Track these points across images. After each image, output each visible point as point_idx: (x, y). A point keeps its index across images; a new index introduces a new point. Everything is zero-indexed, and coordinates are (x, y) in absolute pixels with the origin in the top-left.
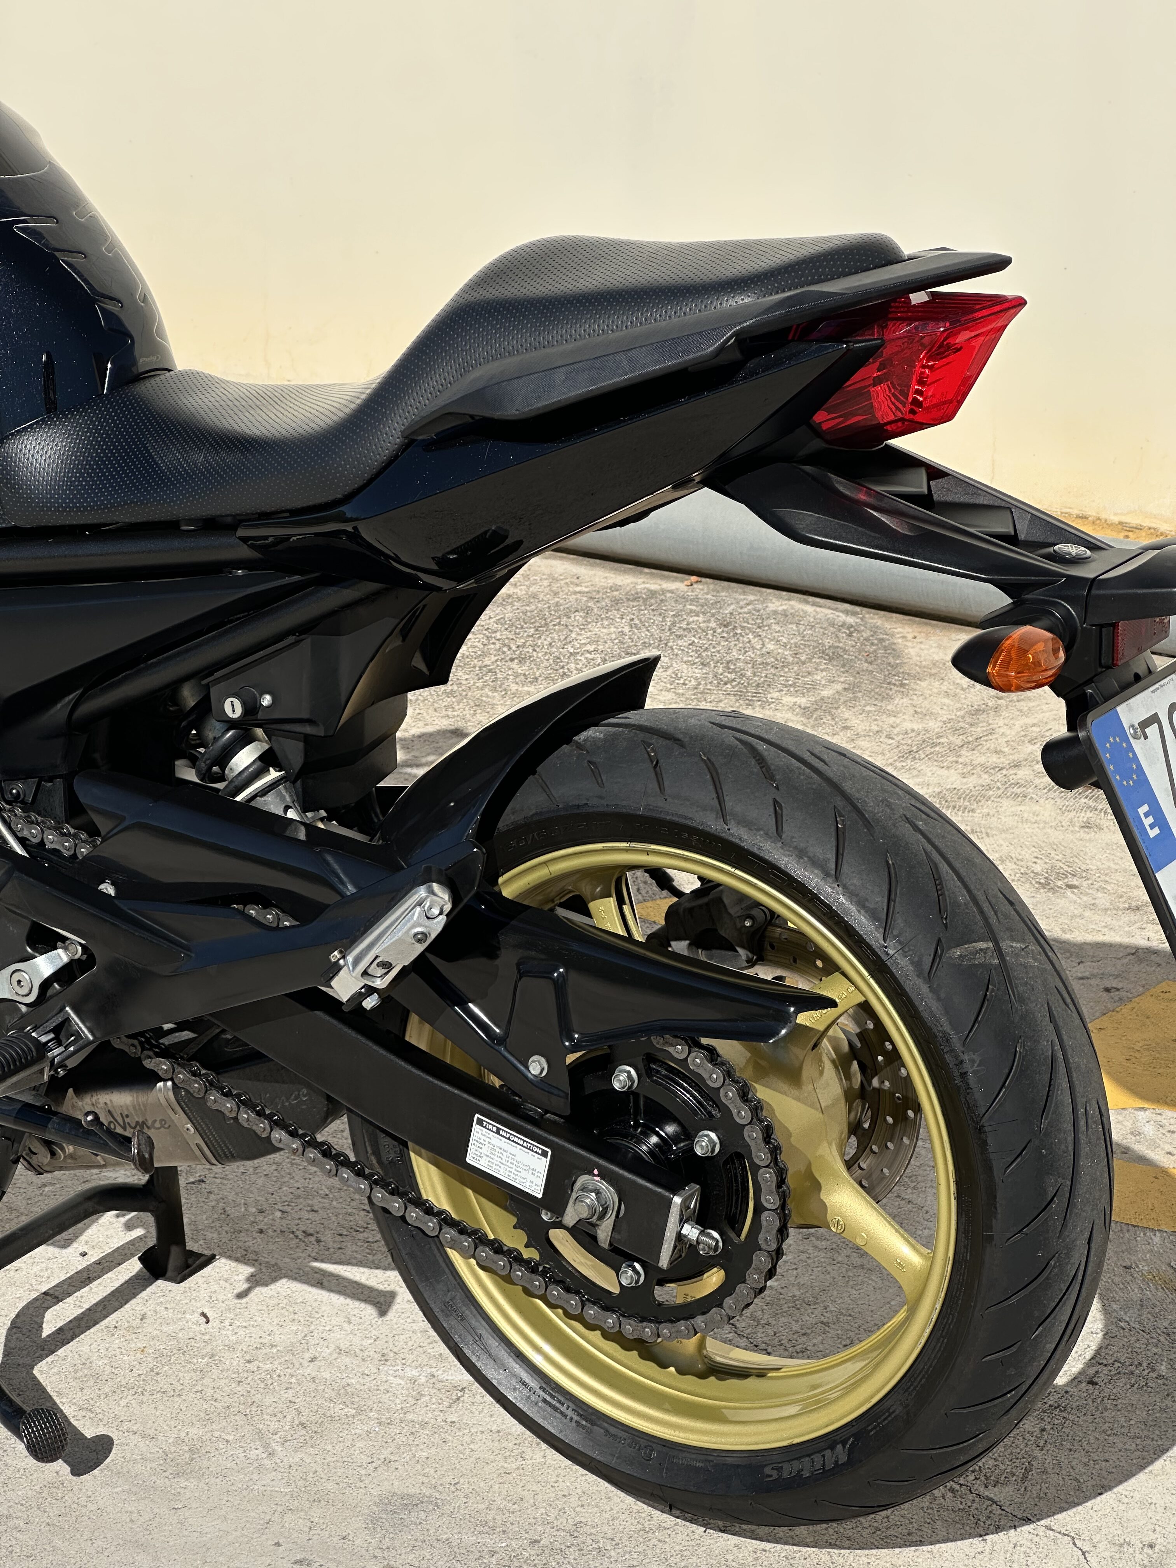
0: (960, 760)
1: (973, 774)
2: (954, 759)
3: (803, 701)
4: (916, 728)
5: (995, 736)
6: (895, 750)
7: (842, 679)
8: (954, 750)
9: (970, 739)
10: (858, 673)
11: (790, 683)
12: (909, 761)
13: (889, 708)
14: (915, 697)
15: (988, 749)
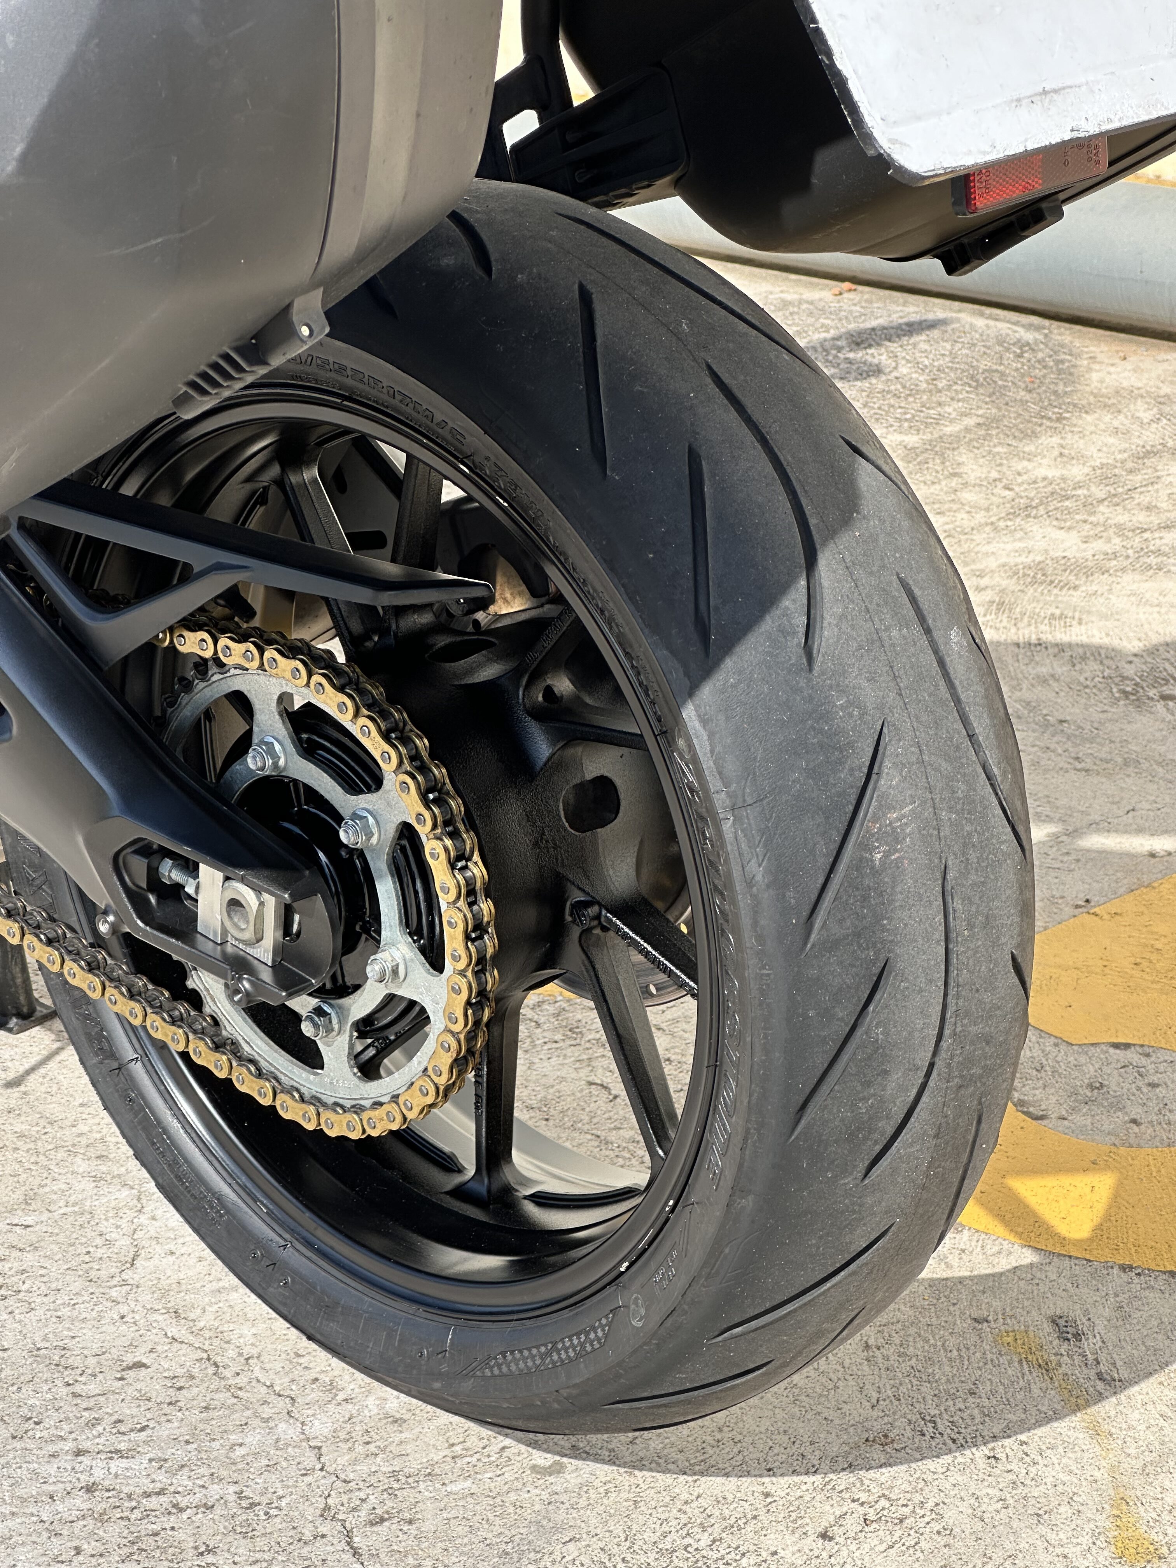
0: (1092, 519)
1: (1101, 537)
2: (1086, 517)
3: (912, 440)
4: (1050, 476)
5: (1156, 486)
6: (1008, 505)
7: (980, 412)
8: (1089, 506)
9: (1120, 490)
10: (1007, 404)
11: (908, 416)
12: (1018, 520)
13: (1027, 449)
14: (1069, 435)
15: (1139, 504)
